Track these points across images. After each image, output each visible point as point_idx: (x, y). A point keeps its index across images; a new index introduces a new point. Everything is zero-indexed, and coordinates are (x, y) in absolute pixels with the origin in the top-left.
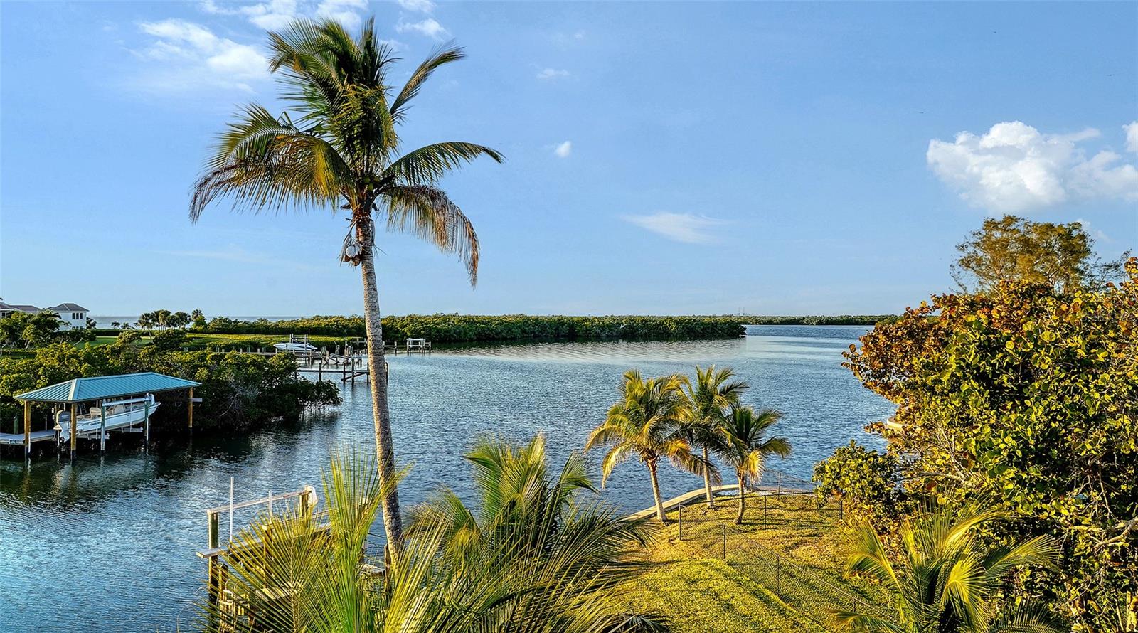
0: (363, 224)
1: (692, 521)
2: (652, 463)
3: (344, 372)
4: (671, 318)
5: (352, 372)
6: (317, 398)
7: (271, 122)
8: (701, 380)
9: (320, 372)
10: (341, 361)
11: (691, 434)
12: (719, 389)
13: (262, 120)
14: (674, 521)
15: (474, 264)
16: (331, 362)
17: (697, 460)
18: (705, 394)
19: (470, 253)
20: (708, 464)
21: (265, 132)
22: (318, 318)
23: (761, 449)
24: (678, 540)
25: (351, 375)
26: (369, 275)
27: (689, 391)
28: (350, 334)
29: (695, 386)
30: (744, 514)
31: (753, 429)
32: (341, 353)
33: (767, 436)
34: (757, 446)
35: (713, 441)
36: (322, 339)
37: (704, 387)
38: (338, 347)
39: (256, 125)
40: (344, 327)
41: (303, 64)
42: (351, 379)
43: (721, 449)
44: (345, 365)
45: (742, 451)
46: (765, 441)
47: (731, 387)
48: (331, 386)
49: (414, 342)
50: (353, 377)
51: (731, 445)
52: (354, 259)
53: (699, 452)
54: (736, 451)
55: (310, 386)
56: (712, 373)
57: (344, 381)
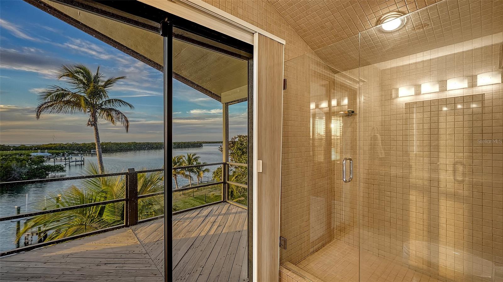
0: (94, 116)
2: (175, 177)
3: (66, 162)
5: (69, 161)
6: (55, 170)
8: (188, 156)
9: (55, 162)
10: (63, 158)
11: (186, 169)
12: (193, 158)
15: (127, 127)
16: (58, 159)
17: (187, 175)
18: (190, 160)
20: (190, 176)
22: (51, 144)
23: (203, 171)
25: (69, 162)
26: (96, 130)
27: (185, 159)
28: (65, 149)
29: (187, 158)
31: (201, 167)
32: (63, 155)
35: (192, 171)
36: (54, 151)
37: (189, 157)
38: (61, 154)
40: (63, 147)
42: (69, 164)
43: (193, 172)
44: (65, 159)
45: (198, 172)
46: (204, 169)
47: (196, 158)
48: (60, 166)
49: (94, 151)
50: (69, 163)
51: (196, 171)
52: (91, 125)
53: (188, 173)
54: (197, 172)
55: (52, 167)
56: (191, 155)
57: (65, 164)
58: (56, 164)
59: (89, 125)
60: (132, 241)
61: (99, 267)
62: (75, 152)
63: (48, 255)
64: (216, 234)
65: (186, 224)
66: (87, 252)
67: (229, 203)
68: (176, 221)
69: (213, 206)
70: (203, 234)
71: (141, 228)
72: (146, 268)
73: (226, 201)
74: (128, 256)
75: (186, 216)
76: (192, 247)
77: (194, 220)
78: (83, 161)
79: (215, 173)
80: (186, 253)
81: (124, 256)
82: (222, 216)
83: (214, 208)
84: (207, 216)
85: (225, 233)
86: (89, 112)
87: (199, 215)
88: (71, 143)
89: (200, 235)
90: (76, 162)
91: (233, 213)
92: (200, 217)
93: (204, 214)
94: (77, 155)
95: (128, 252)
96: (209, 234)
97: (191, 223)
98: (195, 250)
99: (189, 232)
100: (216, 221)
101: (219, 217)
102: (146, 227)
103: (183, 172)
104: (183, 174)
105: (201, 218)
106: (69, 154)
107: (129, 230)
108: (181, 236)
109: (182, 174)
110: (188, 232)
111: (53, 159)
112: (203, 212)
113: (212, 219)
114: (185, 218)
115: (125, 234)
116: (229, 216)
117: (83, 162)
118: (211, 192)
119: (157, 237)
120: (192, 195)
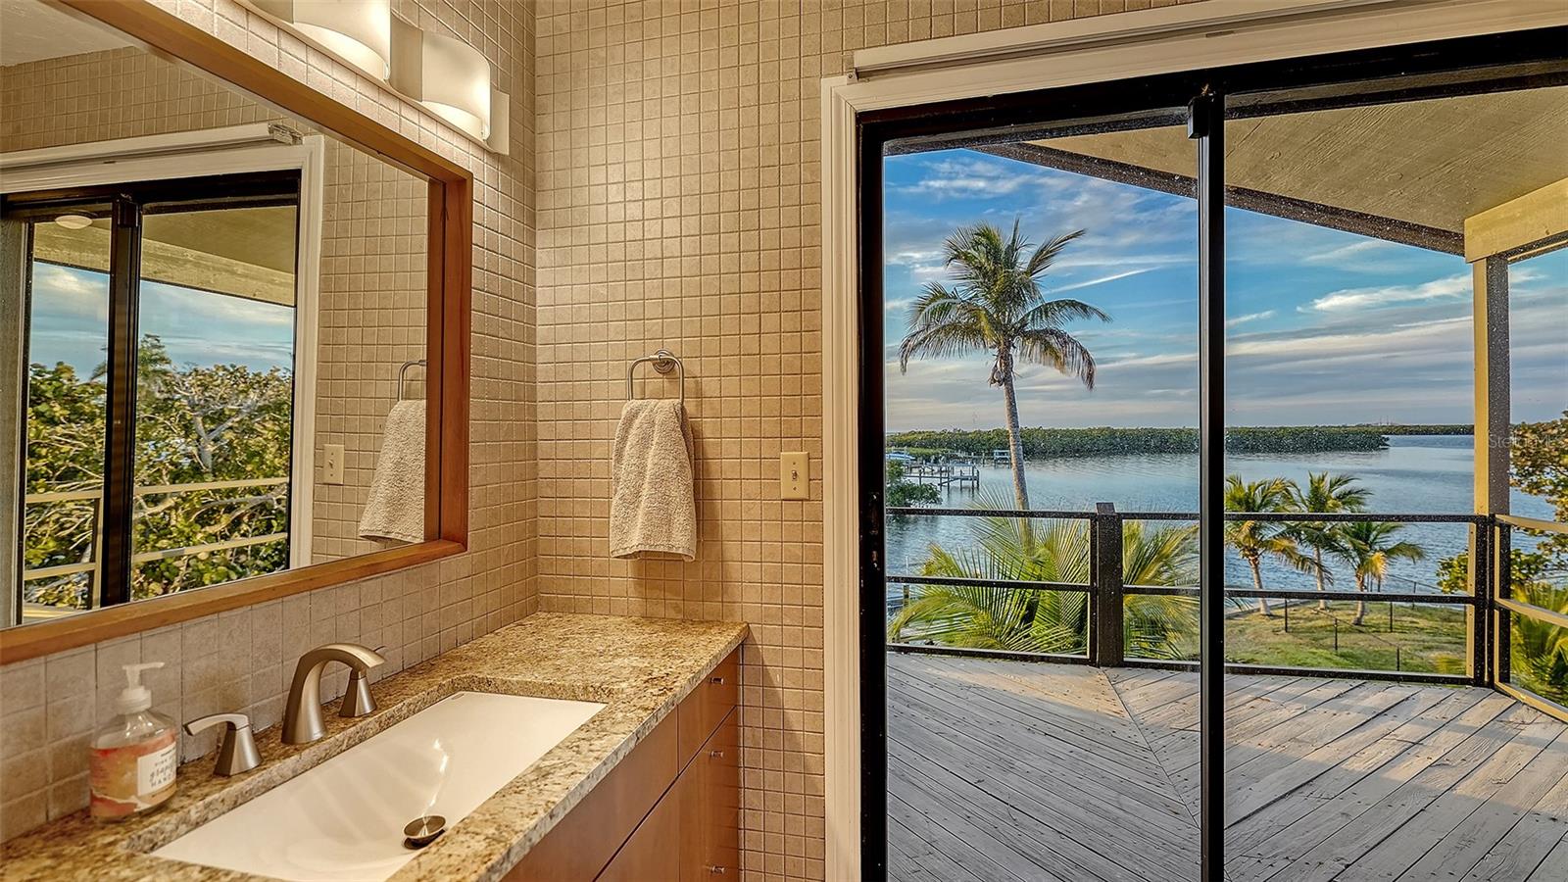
0: (1006, 359)
1: (1301, 619)
2: (1254, 560)
3: (941, 478)
4: (1284, 428)
5: (948, 478)
6: (922, 497)
7: (945, 296)
8: (1313, 483)
9: (920, 477)
10: (936, 469)
11: (1299, 534)
12: (1333, 495)
13: (939, 293)
14: (1280, 617)
16: (926, 470)
17: (1304, 560)
18: (1317, 499)
19: (1086, 370)
20: (1320, 566)
21: (941, 301)
23: (1386, 553)
24: (1283, 631)
26: (1010, 393)
27: (1298, 494)
28: (941, 446)
29: (1306, 489)
30: (1365, 617)
31: (1375, 533)
33: (1393, 540)
34: (1381, 550)
35: (1328, 543)
36: (920, 450)
37: (1315, 491)
38: (933, 457)
39: (935, 298)
40: (936, 440)
41: (968, 258)
42: (947, 484)
43: (1335, 549)
44: (941, 472)
45: (1361, 553)
46: (1391, 545)
47: (1350, 493)
48: (931, 489)
49: (1000, 454)
50: (948, 482)
51: (1348, 546)
52: (999, 382)
53: (1309, 551)
54: (1354, 554)
55: (915, 489)
56: (1328, 479)
57: (941, 485)
58: (925, 481)
59: (995, 382)
60: (1105, 706)
61: (1030, 735)
62: (959, 454)
63: (935, 672)
64: (1420, 789)
65: (1285, 714)
66: (1004, 693)
67: (1510, 696)
68: (1248, 693)
69: (1414, 688)
70: (1358, 766)
71: (1134, 680)
72: (1148, 786)
73: (1491, 685)
74: (1098, 738)
75: (1287, 690)
76: (1307, 790)
77: (1320, 709)
78: (977, 479)
79: (1451, 566)
80: (1281, 797)
81: (1089, 734)
82: (1460, 736)
83: (1422, 695)
84: (1383, 713)
85: (1468, 799)
86: (993, 347)
87: (1344, 701)
88: (952, 431)
89: (1343, 766)
90: (962, 480)
91: (1528, 741)
92: (1347, 708)
93: (1366, 703)
94: (963, 462)
95: (1098, 727)
96: (1386, 775)
97: (1305, 719)
98: (1319, 804)
99: (1298, 741)
100: (1428, 742)
101: (1443, 733)
102: (1146, 681)
103: (1285, 543)
104: (1288, 552)
105: (1353, 714)
106: (948, 459)
107: (1100, 676)
108: (1266, 743)
109: (1284, 551)
110: (1293, 739)
111: (917, 470)
112: (1366, 697)
113: (1409, 732)
114: (1283, 693)
115: (1089, 681)
116: (1499, 743)
117: (975, 482)
118: (1430, 648)
119: (1182, 720)
120: (1330, 641)
